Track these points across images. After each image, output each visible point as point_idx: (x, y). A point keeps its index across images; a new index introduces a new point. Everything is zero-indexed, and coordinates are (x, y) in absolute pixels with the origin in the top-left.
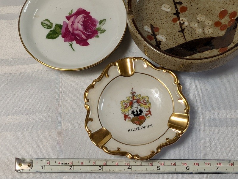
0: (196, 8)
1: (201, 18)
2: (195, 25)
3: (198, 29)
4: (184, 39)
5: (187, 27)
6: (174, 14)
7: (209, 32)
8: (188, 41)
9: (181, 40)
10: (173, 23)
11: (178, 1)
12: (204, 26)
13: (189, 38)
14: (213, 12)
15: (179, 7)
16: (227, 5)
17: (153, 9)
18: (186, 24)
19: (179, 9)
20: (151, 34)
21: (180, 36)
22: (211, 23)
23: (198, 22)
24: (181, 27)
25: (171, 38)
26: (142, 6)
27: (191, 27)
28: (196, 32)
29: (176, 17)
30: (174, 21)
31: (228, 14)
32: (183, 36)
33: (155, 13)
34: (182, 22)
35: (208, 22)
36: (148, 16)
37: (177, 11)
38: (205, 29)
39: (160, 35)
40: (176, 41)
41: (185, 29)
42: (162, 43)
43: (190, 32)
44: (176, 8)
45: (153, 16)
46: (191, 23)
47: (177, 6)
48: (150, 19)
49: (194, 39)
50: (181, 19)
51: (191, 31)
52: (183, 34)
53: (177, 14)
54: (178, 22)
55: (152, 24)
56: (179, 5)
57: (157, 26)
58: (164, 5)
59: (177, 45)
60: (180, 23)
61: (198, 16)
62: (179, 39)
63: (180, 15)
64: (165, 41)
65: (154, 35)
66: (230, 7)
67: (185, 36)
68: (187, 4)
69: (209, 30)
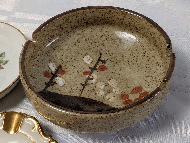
0: (116, 72)
1: (113, 83)
2: (101, 86)
3: (101, 91)
4: (80, 93)
5: (92, 84)
6: (90, 68)
7: (110, 100)
8: (83, 97)
9: (76, 93)
10: (82, 74)
11: (103, 60)
12: (109, 91)
13: (85, 95)
14: (129, 84)
15: (100, 64)
16: (146, 83)
17: (73, 54)
18: (94, 81)
19: (98, 66)
20: (52, 73)
21: (79, 88)
22: (118, 92)
23: (107, 85)
24: (86, 82)
25: (69, 86)
26: (63, 45)
27: (96, 86)
28: (97, 92)
29: (90, 71)
30: (85, 73)
31: (141, 92)
32: (81, 90)
33: (73, 58)
34: (91, 77)
35: (117, 90)
36: (63, 57)
37: (95, 66)
38: (109, 94)
39: (61, 78)
40: (71, 91)
41: (88, 85)
42: (55, 85)
43: (91, 89)
44: (97, 64)
45: (68, 60)
46: (98, 83)
47: (99, 63)
48: (64, 60)
49: (90, 98)
50: (92, 75)
51: (93, 90)
52: (84, 88)
53: (93, 69)
54: (87, 76)
55: (62, 65)
56: (102, 63)
57: (65, 70)
58: (88, 56)
59: (69, 94)
60: (89, 77)
61: (112, 80)
62: (76, 90)
63: (95, 71)
64: (62, 86)
65: (54, 75)
66: (147, 86)
67: (84, 91)
68: (109, 66)
69: (112, 97)
